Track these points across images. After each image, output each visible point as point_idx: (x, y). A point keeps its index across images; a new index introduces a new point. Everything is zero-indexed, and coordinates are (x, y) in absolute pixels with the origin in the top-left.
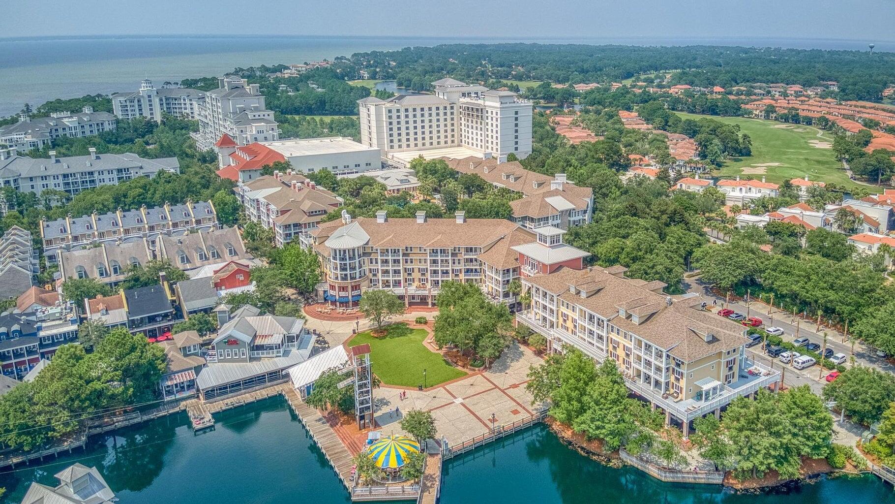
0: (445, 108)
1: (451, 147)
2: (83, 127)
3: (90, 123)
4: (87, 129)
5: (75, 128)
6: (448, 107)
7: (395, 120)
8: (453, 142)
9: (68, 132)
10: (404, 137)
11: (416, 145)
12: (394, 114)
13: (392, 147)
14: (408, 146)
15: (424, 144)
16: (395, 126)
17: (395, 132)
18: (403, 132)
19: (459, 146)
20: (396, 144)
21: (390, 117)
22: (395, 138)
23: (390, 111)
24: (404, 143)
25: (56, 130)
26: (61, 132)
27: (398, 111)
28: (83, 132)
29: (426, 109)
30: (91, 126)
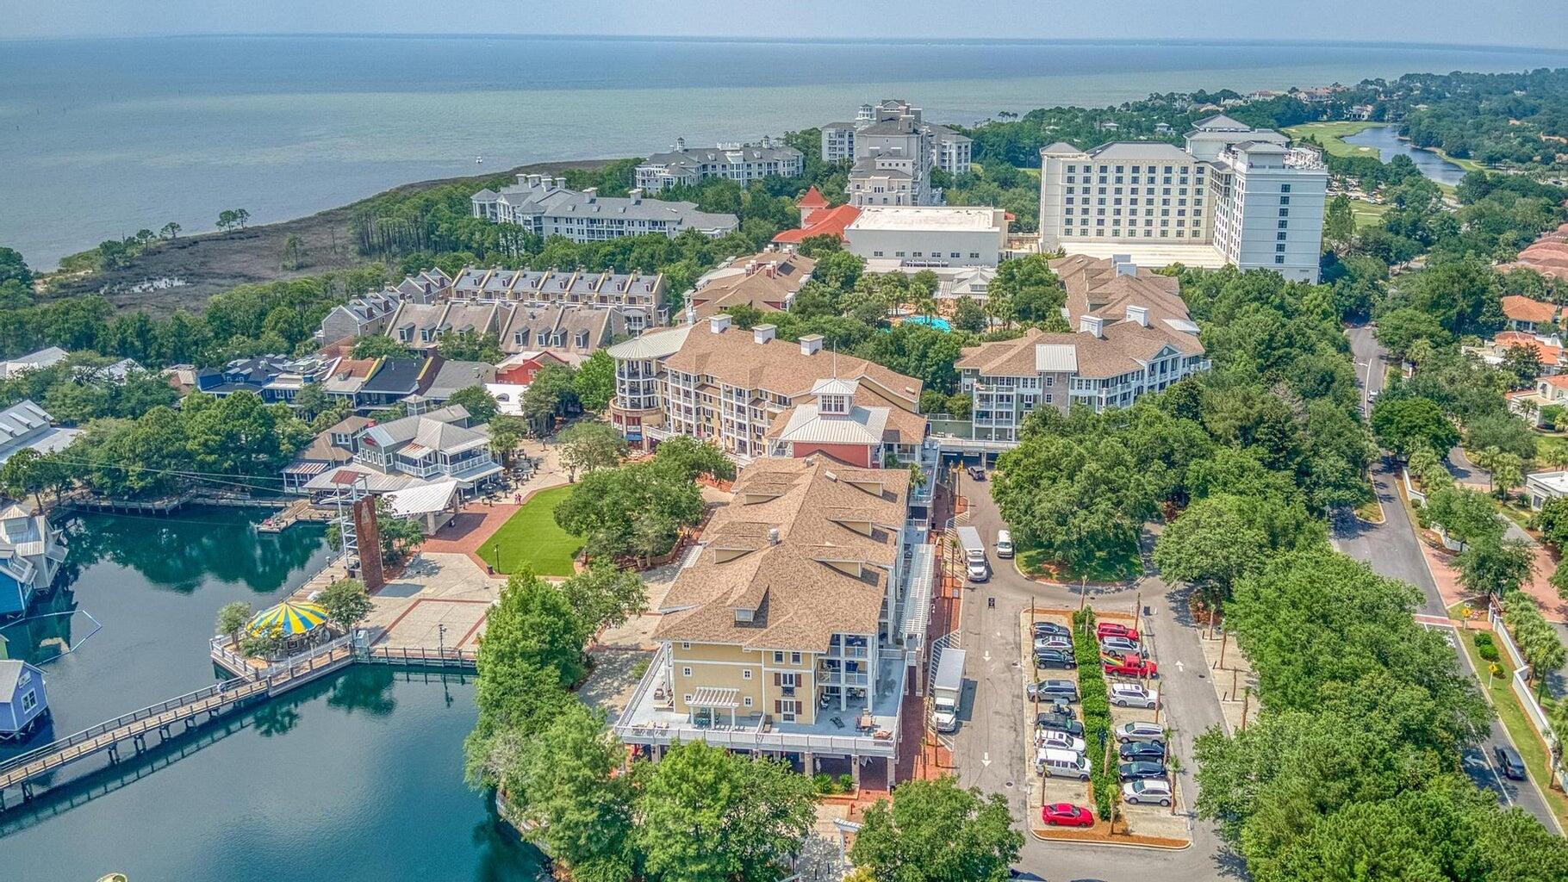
0: (1185, 170)
1: (1189, 243)
2: (749, 166)
3: (760, 161)
4: (755, 169)
5: (738, 166)
6: (1192, 169)
7: (1079, 186)
8: (1195, 234)
9: (728, 171)
10: (1093, 217)
11: (1116, 233)
12: (1079, 175)
13: (1068, 232)
14: (1100, 233)
15: (1132, 233)
16: (1078, 196)
17: (1078, 207)
18: (1094, 207)
19: (1208, 243)
20: (1076, 228)
21: (1070, 180)
22: (1077, 217)
23: (1071, 169)
24: (1093, 227)
25: (714, 167)
26: (719, 172)
27: (1088, 169)
28: (749, 174)
29: (1144, 169)
30: (760, 165)
